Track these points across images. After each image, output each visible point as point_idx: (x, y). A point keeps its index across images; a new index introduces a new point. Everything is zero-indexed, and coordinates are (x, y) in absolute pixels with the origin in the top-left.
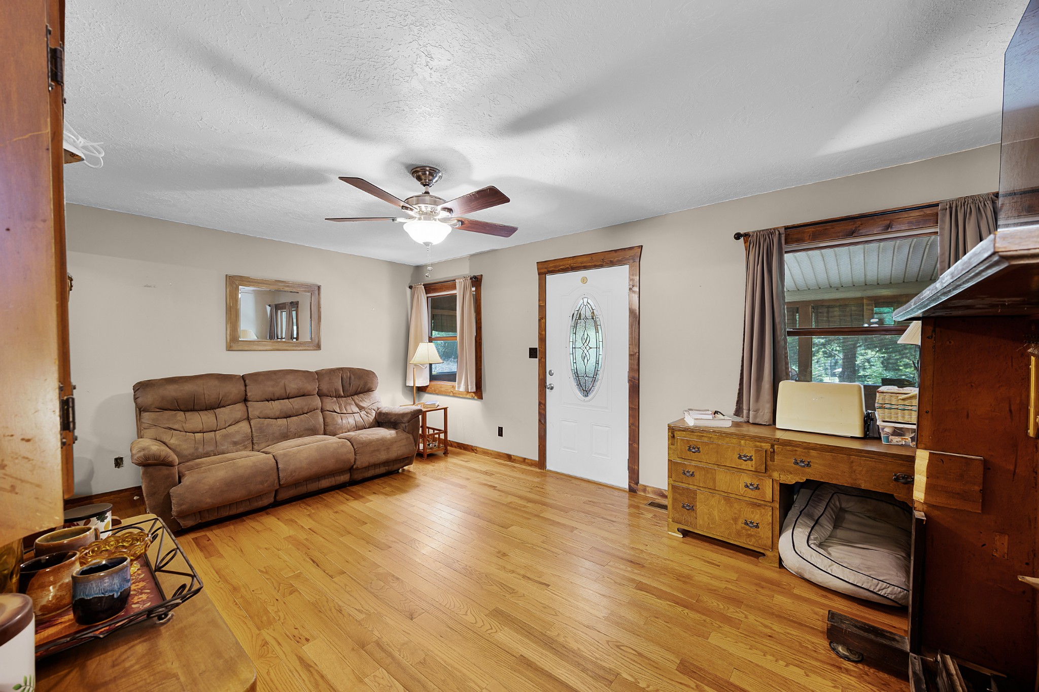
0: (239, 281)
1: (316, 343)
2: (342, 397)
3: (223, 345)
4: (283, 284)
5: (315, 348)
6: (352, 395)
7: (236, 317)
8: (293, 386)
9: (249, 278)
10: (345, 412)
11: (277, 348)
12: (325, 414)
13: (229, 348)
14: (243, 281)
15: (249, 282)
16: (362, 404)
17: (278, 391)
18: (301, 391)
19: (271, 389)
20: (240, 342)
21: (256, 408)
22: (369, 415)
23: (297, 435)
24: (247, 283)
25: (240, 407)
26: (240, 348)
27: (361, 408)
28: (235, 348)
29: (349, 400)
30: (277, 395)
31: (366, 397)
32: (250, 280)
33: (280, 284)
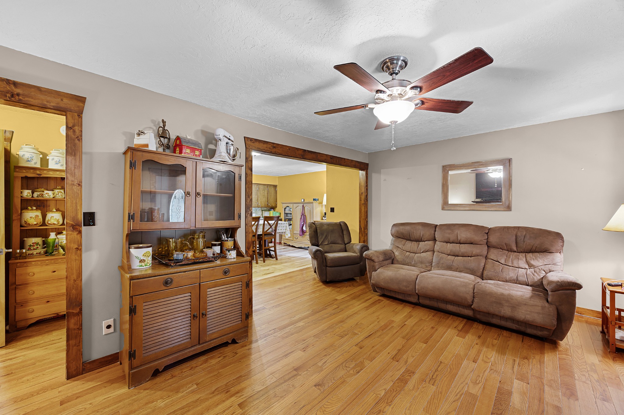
0: (449, 168)
1: (507, 205)
2: (515, 252)
3: (440, 207)
4: (478, 164)
5: (506, 209)
6: (526, 252)
7: (447, 190)
8: (463, 235)
9: (454, 165)
10: (511, 265)
11: (471, 208)
12: (488, 261)
13: (443, 209)
14: (451, 167)
15: (454, 167)
16: (533, 262)
17: (452, 238)
18: (469, 240)
19: (447, 235)
20: (449, 205)
21: (438, 246)
22: (536, 274)
23: (458, 270)
24: (453, 168)
25: (431, 243)
26: (449, 208)
27: (530, 266)
28: (446, 209)
29: (522, 256)
30: (451, 240)
31: (540, 256)
32: (455, 166)
33: (476, 164)
